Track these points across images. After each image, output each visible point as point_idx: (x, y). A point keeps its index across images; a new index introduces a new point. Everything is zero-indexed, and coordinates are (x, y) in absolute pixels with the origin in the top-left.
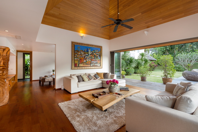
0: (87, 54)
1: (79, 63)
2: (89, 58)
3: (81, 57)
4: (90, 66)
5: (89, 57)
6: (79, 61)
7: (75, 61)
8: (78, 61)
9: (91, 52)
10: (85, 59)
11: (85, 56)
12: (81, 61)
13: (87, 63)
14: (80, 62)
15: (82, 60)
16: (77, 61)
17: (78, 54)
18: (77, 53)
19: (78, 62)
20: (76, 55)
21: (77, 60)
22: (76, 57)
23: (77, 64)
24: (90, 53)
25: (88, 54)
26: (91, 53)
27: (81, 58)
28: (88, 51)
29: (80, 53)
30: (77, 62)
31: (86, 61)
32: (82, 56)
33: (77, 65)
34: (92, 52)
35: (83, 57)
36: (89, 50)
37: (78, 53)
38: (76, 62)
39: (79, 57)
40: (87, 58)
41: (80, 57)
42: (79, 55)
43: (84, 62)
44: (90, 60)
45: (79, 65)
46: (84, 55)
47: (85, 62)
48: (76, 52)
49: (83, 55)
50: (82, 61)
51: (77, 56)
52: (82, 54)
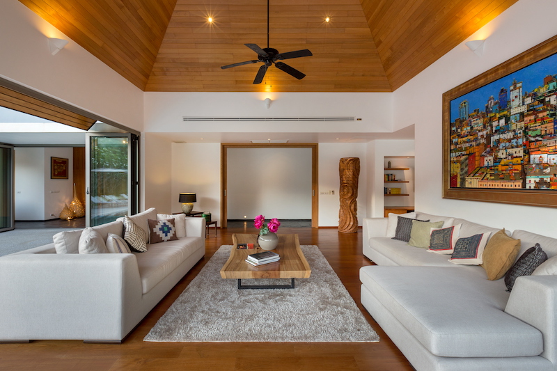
0: (500, 118)
1: (466, 173)
2: (509, 141)
3: (474, 143)
4: (518, 185)
5: (510, 135)
6: (464, 166)
7: (452, 164)
8: (462, 163)
9: (529, 100)
10: (490, 153)
11: (489, 137)
12: (472, 165)
13: (500, 168)
14: (466, 169)
15: (477, 158)
16: (458, 165)
17: (460, 136)
18: (459, 130)
19: (462, 169)
20: (454, 140)
21: (457, 162)
22: (456, 150)
23: (456, 176)
24: (517, 107)
25: (508, 120)
26: (524, 109)
27: (471, 150)
28: (504, 104)
29: (469, 128)
30: (458, 171)
31: (497, 160)
32: (476, 140)
33: (459, 180)
34: (534, 96)
35: (483, 141)
36: (513, 95)
37: (462, 130)
38: (456, 169)
39: (464, 146)
40: (498, 141)
41: (467, 145)
42: (464, 139)
43: (486, 164)
44: (519, 152)
45: (463, 180)
46: (485, 132)
47: (491, 163)
48: (453, 129)
49: (480, 134)
50: (477, 163)
51: (457, 144)
52: (475, 128)
